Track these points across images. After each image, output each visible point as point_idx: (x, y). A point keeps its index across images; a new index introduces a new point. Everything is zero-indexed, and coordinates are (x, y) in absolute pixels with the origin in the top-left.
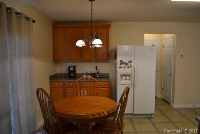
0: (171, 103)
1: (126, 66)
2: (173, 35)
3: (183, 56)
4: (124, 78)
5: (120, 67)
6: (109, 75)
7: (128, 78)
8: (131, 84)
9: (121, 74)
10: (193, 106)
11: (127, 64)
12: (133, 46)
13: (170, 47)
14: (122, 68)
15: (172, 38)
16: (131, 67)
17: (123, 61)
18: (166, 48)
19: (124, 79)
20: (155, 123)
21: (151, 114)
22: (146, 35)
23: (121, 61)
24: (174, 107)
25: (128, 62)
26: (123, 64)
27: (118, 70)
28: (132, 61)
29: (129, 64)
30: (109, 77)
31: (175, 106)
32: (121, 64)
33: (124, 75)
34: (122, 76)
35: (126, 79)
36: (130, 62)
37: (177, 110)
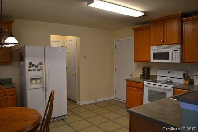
0: (77, 101)
1: (36, 69)
2: (76, 38)
3: (86, 57)
4: (34, 81)
5: (29, 70)
6: (12, 81)
7: (38, 81)
8: (43, 88)
9: (31, 78)
10: (96, 101)
11: (37, 67)
12: (43, 47)
13: (73, 49)
14: (31, 71)
15: (75, 41)
16: (42, 69)
17: (33, 64)
18: (69, 49)
19: (34, 83)
20: (70, 123)
21: (64, 115)
22: (52, 36)
23: (30, 63)
24: (80, 105)
25: (38, 64)
26: (32, 66)
27: (27, 73)
28: (42, 63)
29: (39, 66)
30: (12, 82)
31: (82, 103)
32: (30, 67)
33: (34, 79)
34: (32, 79)
35: (36, 83)
36: (40, 64)
37: (83, 106)
